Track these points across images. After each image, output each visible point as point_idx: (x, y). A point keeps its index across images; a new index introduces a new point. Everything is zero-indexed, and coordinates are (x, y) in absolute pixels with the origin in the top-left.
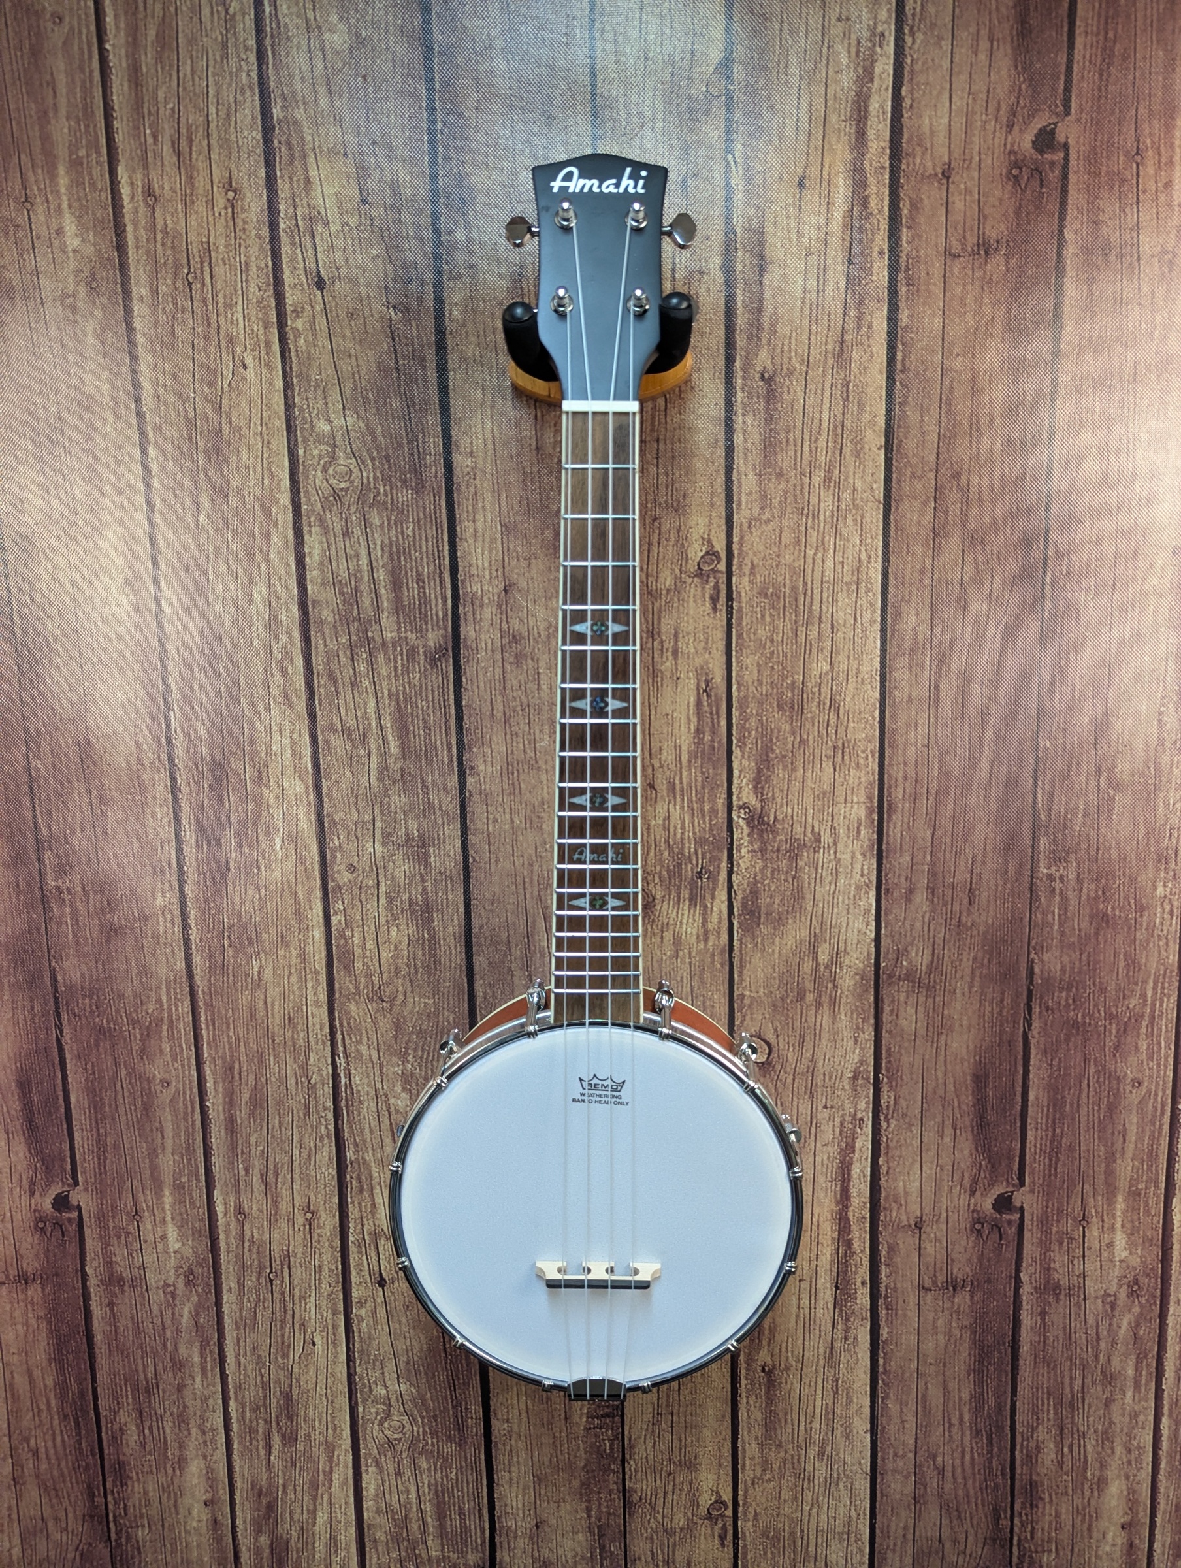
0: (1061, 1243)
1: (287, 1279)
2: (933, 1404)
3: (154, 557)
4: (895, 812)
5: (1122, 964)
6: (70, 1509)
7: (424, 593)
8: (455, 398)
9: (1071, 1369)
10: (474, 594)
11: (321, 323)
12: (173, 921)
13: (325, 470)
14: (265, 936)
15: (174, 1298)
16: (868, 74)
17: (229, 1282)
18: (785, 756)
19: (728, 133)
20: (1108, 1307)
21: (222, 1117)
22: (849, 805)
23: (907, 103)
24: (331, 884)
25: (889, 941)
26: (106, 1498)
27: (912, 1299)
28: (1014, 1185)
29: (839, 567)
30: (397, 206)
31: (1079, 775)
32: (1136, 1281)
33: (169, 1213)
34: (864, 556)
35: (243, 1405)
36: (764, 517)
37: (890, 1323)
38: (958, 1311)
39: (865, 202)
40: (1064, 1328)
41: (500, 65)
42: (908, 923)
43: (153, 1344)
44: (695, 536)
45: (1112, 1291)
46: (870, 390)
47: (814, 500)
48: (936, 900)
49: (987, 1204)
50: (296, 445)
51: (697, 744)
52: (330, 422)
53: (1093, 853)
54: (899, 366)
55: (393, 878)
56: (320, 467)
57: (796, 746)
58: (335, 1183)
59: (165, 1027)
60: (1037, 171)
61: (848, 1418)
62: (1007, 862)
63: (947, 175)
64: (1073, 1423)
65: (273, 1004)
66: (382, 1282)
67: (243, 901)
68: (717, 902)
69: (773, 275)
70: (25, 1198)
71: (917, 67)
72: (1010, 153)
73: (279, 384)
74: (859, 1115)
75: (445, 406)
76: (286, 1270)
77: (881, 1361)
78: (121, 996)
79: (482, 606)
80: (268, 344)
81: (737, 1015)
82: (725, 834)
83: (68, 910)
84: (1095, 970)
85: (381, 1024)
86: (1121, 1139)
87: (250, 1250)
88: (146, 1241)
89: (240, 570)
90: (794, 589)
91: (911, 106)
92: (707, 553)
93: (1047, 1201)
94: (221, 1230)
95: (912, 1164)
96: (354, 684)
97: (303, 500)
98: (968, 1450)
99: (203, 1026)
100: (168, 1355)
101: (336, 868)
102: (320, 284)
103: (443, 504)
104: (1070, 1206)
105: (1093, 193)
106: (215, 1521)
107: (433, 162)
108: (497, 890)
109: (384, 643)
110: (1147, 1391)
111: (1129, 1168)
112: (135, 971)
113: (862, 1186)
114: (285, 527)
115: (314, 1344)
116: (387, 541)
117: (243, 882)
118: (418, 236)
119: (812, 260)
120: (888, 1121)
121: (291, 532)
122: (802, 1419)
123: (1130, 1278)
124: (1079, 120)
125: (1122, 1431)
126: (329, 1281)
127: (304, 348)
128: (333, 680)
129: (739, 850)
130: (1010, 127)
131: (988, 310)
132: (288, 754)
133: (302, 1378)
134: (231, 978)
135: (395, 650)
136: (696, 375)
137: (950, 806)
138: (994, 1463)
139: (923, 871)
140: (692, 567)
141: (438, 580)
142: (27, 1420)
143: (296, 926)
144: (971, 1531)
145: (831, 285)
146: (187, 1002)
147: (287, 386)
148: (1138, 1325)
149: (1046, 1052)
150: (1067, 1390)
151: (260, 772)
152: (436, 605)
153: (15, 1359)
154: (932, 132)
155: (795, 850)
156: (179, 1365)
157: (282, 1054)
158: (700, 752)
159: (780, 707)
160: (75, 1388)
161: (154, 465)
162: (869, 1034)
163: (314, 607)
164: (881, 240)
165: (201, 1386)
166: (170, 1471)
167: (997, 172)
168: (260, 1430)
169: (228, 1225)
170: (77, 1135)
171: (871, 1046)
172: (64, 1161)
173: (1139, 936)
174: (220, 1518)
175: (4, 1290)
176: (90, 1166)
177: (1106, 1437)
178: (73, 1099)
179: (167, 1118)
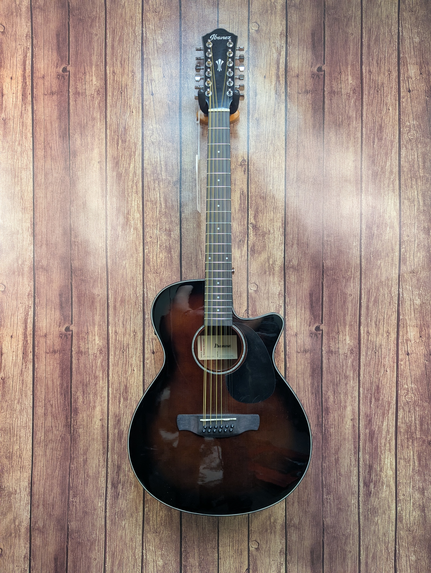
0: (333, 339)
1: (128, 352)
2: (301, 386)
3: (106, 156)
4: (289, 223)
5: (346, 263)
6: (60, 423)
7: (173, 169)
9: (336, 375)
10: (186, 168)
11: (152, 103)
12: (103, 251)
13: (150, 137)
14: (127, 255)
15: (96, 357)
16: (280, 54)
17: (112, 353)
18: (261, 210)
19: (248, 66)
20: (345, 357)
21: (112, 305)
22: (277, 222)
23: (288, 61)
24: (145, 241)
25: (287, 258)
26: (71, 419)
27: (295, 355)
28: (320, 324)
29: (274, 164)
30: (171, 78)
32: (352, 350)
33: (96, 332)
34: (280, 162)
35: (113, 389)
36: (257, 151)
37: (289, 362)
38: (307, 359)
39: (279, 81)
40: (334, 363)
42: (292, 253)
43: (89, 371)
44: (240, 156)
45: (346, 352)
46: (281, 122)
47: (268, 148)
48: (299, 247)
49: (313, 329)
50: (144, 131)
51: (240, 207)
52: (152, 126)
53: (337, 234)
54: (288, 117)
55: (161, 240)
57: (264, 208)
58: (142, 324)
59: (99, 280)
60: (318, 76)
62: (316, 237)
63: (298, 76)
64: (337, 390)
65: (128, 274)
66: (153, 353)
68: (244, 248)
69: (259, 96)
70: (57, 327)
71: (291, 53)
72: (312, 72)
73: (141, 116)
74: (281, 305)
75: (180, 123)
76: (127, 349)
77: (287, 374)
78: (89, 271)
79: (187, 171)
80: (139, 107)
81: (249, 277)
82: (247, 231)
83: (77, 247)
84: (339, 265)
85: (157, 280)
86: (347, 310)
87: (118, 343)
88: (89, 341)
90: (264, 169)
92: (243, 160)
93: (329, 328)
94: (110, 338)
95: (294, 318)
96: (154, 189)
97: (144, 143)
98: (310, 399)
100: (93, 374)
101: (147, 237)
102: (152, 94)
103: (179, 146)
104: (335, 329)
105: (330, 80)
106: (102, 426)
107: (181, 69)
108: (189, 244)
109: (162, 179)
110: (356, 380)
111: (349, 318)
112: (92, 264)
114: (140, 150)
115: (134, 371)
116: (164, 155)
119: (267, 94)
120: (288, 306)
124: (327, 66)
125: (350, 392)
126: (139, 353)
127: (147, 108)
128: (149, 188)
129: (250, 235)
130: (312, 67)
131: (308, 105)
132: (136, 207)
133: (130, 381)
134: (118, 266)
135: (165, 181)
136: (240, 119)
137: (302, 223)
138: (317, 402)
139: (296, 239)
140: (239, 163)
141: (177, 164)
142: (50, 395)
143: (135, 252)
145: (272, 99)
146: (106, 272)
147: (143, 117)
149: (327, 287)
150: (336, 381)
151: (129, 211)
152: (176, 170)
153: (49, 376)
154: (294, 67)
155: (264, 235)
156: (96, 377)
157: (130, 288)
158: (241, 209)
159: (260, 198)
160: (65, 385)
161: (108, 134)
162: (282, 283)
163: (145, 170)
164: (283, 89)
165: (102, 383)
166: (91, 410)
167: (309, 76)
168: (118, 397)
169: (112, 336)
170: (74, 310)
171: (283, 286)
172: (69, 317)
173: (350, 256)
174: (104, 424)
175: (48, 355)
176: (76, 319)
177: (346, 394)
178: (73, 300)
179: (98, 305)
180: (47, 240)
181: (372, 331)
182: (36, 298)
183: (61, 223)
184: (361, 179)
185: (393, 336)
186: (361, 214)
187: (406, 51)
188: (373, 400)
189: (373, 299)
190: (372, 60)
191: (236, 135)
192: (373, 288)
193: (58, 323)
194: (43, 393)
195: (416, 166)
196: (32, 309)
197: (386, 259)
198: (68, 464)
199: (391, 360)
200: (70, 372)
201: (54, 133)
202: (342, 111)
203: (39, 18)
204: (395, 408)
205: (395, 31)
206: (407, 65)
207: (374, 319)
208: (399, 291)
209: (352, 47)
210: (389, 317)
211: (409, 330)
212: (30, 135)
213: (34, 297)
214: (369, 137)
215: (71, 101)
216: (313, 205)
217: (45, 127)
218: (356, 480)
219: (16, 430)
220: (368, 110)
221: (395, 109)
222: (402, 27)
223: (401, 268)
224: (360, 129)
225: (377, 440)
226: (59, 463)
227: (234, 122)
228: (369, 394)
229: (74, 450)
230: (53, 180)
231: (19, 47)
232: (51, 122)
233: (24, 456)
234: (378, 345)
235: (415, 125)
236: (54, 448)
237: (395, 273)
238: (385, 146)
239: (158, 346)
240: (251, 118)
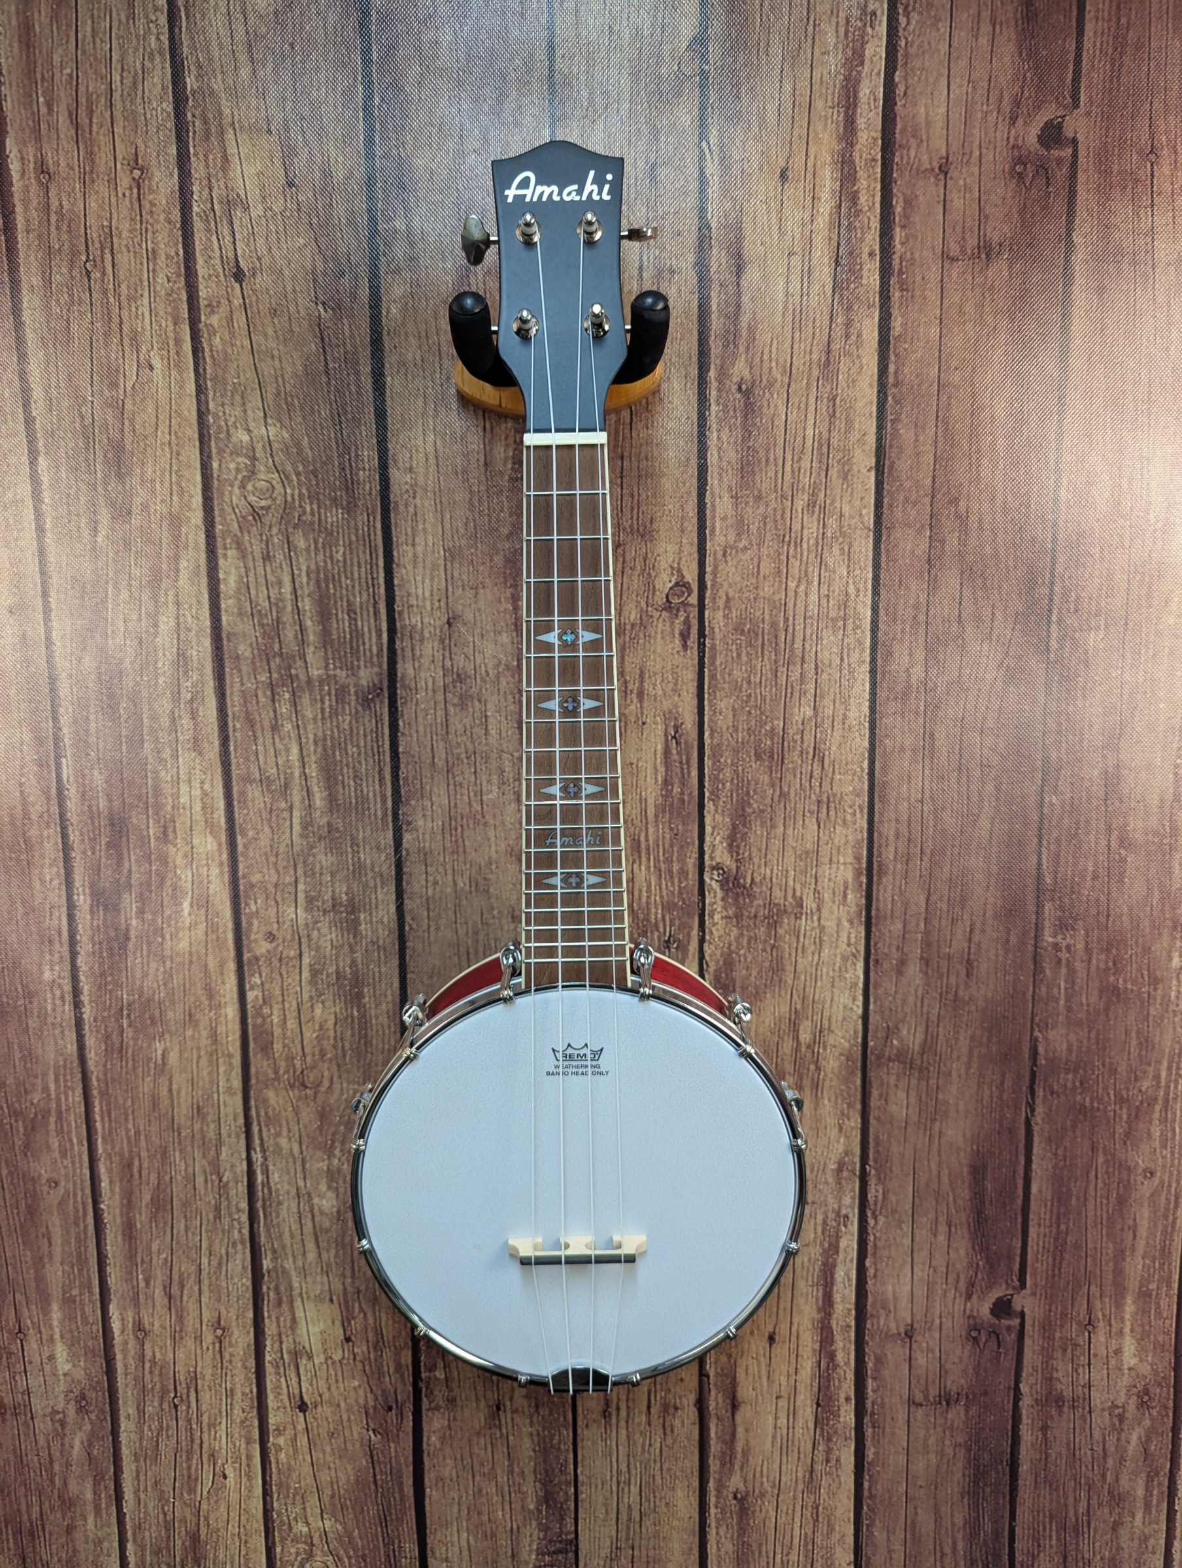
0: (1065, 1350)
1: (193, 1404)
2: (923, 1530)
3: (44, 583)
4: (886, 873)
5: (1134, 1042)
7: (356, 625)
8: (393, 407)
9: (1075, 1490)
10: (413, 627)
11: (239, 318)
12: (62, 998)
13: (243, 486)
14: (170, 1015)
15: (64, 1426)
16: (858, 56)
17: (127, 1408)
18: (763, 811)
19: (702, 118)
20: (1116, 1420)
21: (118, 1221)
22: (834, 866)
23: (900, 89)
24: (246, 956)
25: (878, 1017)
27: (902, 1416)
28: (1014, 1288)
29: (824, 601)
30: (327, 189)
31: (1087, 834)
32: (1146, 1392)
33: (57, 1330)
34: (851, 590)
35: (143, 1551)
36: (741, 545)
37: (876, 1443)
38: (951, 1428)
39: (854, 198)
40: (1068, 1444)
41: (445, 36)
42: (899, 997)
43: (39, 1480)
44: (663, 565)
45: (1119, 1403)
46: (859, 405)
47: (797, 527)
48: (930, 972)
49: (985, 1309)
50: (210, 457)
51: (665, 797)
52: (249, 431)
53: (1103, 919)
54: (891, 380)
55: (318, 949)
56: (237, 483)
57: (776, 799)
58: (249, 1295)
59: (52, 1120)
60: (1043, 168)
61: (829, 1549)
62: (1008, 931)
63: (944, 170)
64: (1077, 1549)
65: (179, 1093)
66: (303, 1407)
67: (145, 975)
69: (752, 275)
71: (912, 50)
72: (1013, 147)
73: (191, 387)
74: (844, 1212)
75: (381, 416)
76: (193, 1393)
77: (866, 1485)
79: (422, 641)
80: (178, 342)
82: (696, 899)
84: (1104, 1049)
85: (304, 1114)
86: (1131, 1235)
87: (151, 1372)
88: (31, 1363)
89: (144, 598)
90: (774, 625)
91: (905, 94)
92: (677, 584)
93: (1050, 1305)
94: (118, 1349)
95: (903, 1265)
96: (275, 728)
97: (218, 519)
99: (98, 1117)
100: (56, 1492)
101: (253, 937)
102: (239, 276)
103: (379, 525)
104: (1075, 1309)
105: (1103, 192)
107: (370, 141)
109: (309, 682)
110: (1159, 1511)
111: (1140, 1267)
112: (18, 1055)
113: (847, 1291)
114: (196, 549)
115: (225, 1477)
116: (313, 567)
117: (145, 953)
118: (352, 223)
119: (796, 261)
120: (875, 1218)
121: (203, 555)
122: (779, 1550)
123: (1140, 1388)
124: (1088, 114)
125: (1130, 1556)
126: (243, 1406)
127: (220, 347)
128: (250, 721)
129: (711, 916)
130: (1013, 120)
131: (989, 320)
132: (198, 807)
133: (212, 1516)
134: (130, 1063)
135: (321, 690)
136: (664, 386)
137: (946, 869)
139: (916, 940)
140: (660, 599)
141: (371, 610)
143: (207, 1002)
145: (816, 288)
146: (79, 1090)
147: (201, 391)
148: (1148, 1439)
149: (1050, 1140)
150: (1071, 1513)
151: (165, 827)
152: (370, 639)
154: (928, 123)
155: (774, 916)
156: (68, 1503)
157: (189, 1149)
158: (669, 807)
159: (758, 756)
161: (45, 478)
162: (855, 1121)
163: (229, 641)
164: (872, 239)
165: (95, 1526)
167: (999, 168)
169: (126, 1343)
171: (857, 1134)
173: (1153, 1011)
179: (55, 1222)
202: (1151, 349)
216: (998, 789)
239: (322, 1383)
240: (714, 384)
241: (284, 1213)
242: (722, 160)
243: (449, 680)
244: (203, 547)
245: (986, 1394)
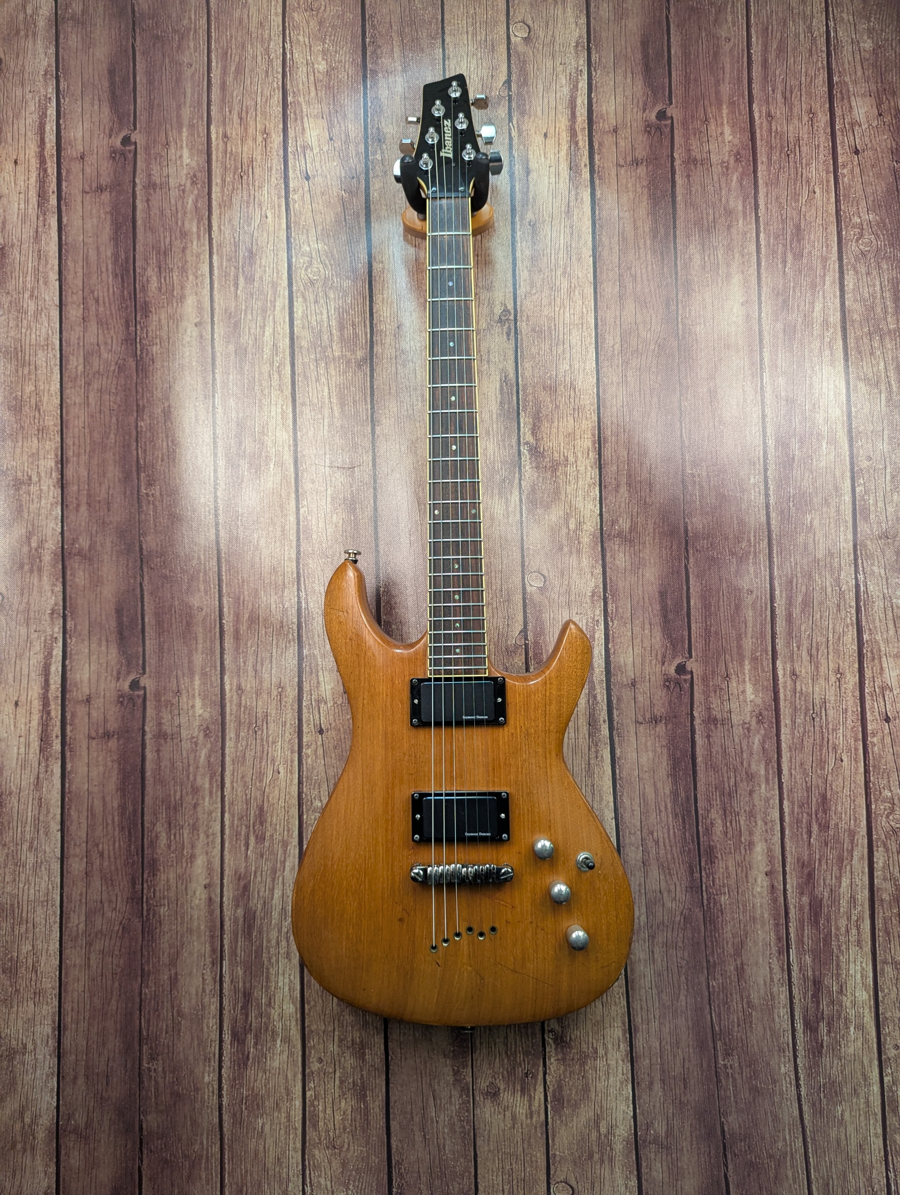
0: (715, 692)
1: (265, 731)
2: (649, 798)
3: (212, 311)
4: (607, 443)
5: (736, 522)
6: (119, 894)
7: (356, 331)
8: (374, 235)
9: (727, 772)
10: (381, 331)
11: (307, 196)
13: (306, 270)
15: (196, 746)
16: (576, 87)
17: (230, 734)
18: (547, 415)
20: (746, 731)
21: (232, 629)
22: (582, 440)
23: (595, 101)
24: (300, 490)
25: (607, 515)
26: (142, 885)
27: (632, 730)
28: (686, 658)
29: (572, 316)
30: (347, 141)
32: (761, 714)
33: (197, 691)
34: (584, 310)
35: (233, 817)
36: (534, 291)
37: (621, 745)
38: (659, 737)
39: (577, 143)
40: (722, 746)
42: (617, 504)
43: (182, 777)
44: (497, 302)
45: (747, 721)
46: (584, 229)
47: (558, 283)
48: (631, 490)
49: (672, 670)
50: (291, 257)
51: (501, 410)
52: (309, 246)
53: (714, 460)
54: (597, 217)
56: (303, 268)
57: (554, 409)
58: (296, 669)
59: (202, 575)
60: (659, 128)
62: (669, 468)
63: (615, 131)
64: (731, 806)
65: (264, 560)
66: (321, 732)
68: (513, 496)
69: (533, 175)
70: (113, 682)
71: (599, 85)
72: (645, 121)
73: (284, 226)
74: (596, 619)
75: (368, 241)
76: (265, 725)
77: (617, 771)
78: (178, 557)
79: (385, 336)
80: (280, 208)
81: (526, 559)
82: (517, 459)
83: (151, 506)
84: (720, 526)
86: (744, 626)
87: (244, 713)
88: (182, 710)
90: (549, 328)
91: (597, 102)
92: (504, 311)
93: (706, 666)
94: (227, 701)
95: (628, 647)
96: (317, 380)
97: (294, 284)
98: (671, 827)
99: (224, 573)
100: (190, 783)
101: (304, 481)
102: (307, 177)
103: (367, 287)
104: (719, 668)
105: (687, 138)
106: (210, 899)
109: (334, 359)
110: (774, 783)
111: (750, 643)
112: (186, 541)
113: (600, 661)
114: (284, 297)
115: (279, 773)
116: (337, 305)
118: (357, 156)
119: (552, 170)
120: (612, 621)
121: (287, 301)
123: (757, 712)
124: (676, 107)
125: (760, 810)
126: (290, 733)
127: (298, 209)
129: (525, 467)
130: (644, 110)
131: (639, 190)
132: (280, 417)
133: (271, 796)
134: (241, 544)
135: (339, 362)
136: (496, 224)
137: (636, 440)
138: (687, 835)
139: (624, 475)
140: (496, 318)
141: (363, 324)
142: (99, 831)
143: (280, 514)
144: (678, 883)
145: (562, 180)
146: (215, 559)
147: (288, 227)
149: (698, 576)
150: (726, 785)
151: (263, 427)
152: (362, 338)
153: (96, 789)
154: (607, 113)
155: (554, 467)
156: (196, 790)
157: (269, 590)
158: (503, 414)
159: (544, 388)
160: (131, 808)
162: (599, 570)
163: (297, 339)
164: (585, 159)
165: (209, 804)
166: (184, 865)
167: (639, 129)
168: (243, 833)
169: (232, 697)
170: (147, 642)
171: (601, 576)
172: (138, 658)
173: (743, 507)
174: (213, 896)
175: (94, 743)
176: (153, 662)
177: (751, 815)
178: (146, 620)
179: (199, 630)
180: (89, 496)
181: (803, 671)
182: (69, 619)
183: (117, 457)
184: (761, 341)
185: (852, 679)
186: (764, 416)
187: (845, 70)
188: (815, 828)
189: (800, 599)
190: (773, 91)
191: (487, 258)
192: (799, 575)
193: (115, 673)
194: (84, 826)
195: (879, 309)
196: (60, 644)
197: (825, 510)
198: (136, 986)
199: (849, 734)
200: (140, 780)
201: (104, 270)
202: (713, 200)
203: (73, 39)
204: (866, 846)
205: (819, 29)
206: (849, 98)
207: (805, 644)
208: (856, 578)
209: (728, 65)
210: (839, 639)
211: (885, 665)
212: (54, 276)
213: (64, 617)
214: (774, 252)
215: (138, 202)
216: (659, 401)
217: (86, 259)
218: (786, 1017)
219: (25, 910)
220: (770, 196)
221: (827, 191)
222: (834, 20)
223: (859, 529)
224: (754, 235)
225: (828, 920)
226: (116, 984)
227: (482, 231)
228: (805, 815)
229: (149, 954)
230: (101, 368)
231: (29, 96)
232: (98, 248)
233: (42, 968)
234: (817, 701)
235: (873, 223)
236: (106, 949)
237: (846, 540)
238: (811, 269)
239: (331, 717)
240: (518, 223)
241: (315, 624)
242: (519, 130)
243: (398, 354)
244: (287, 297)
245: (675, 717)
